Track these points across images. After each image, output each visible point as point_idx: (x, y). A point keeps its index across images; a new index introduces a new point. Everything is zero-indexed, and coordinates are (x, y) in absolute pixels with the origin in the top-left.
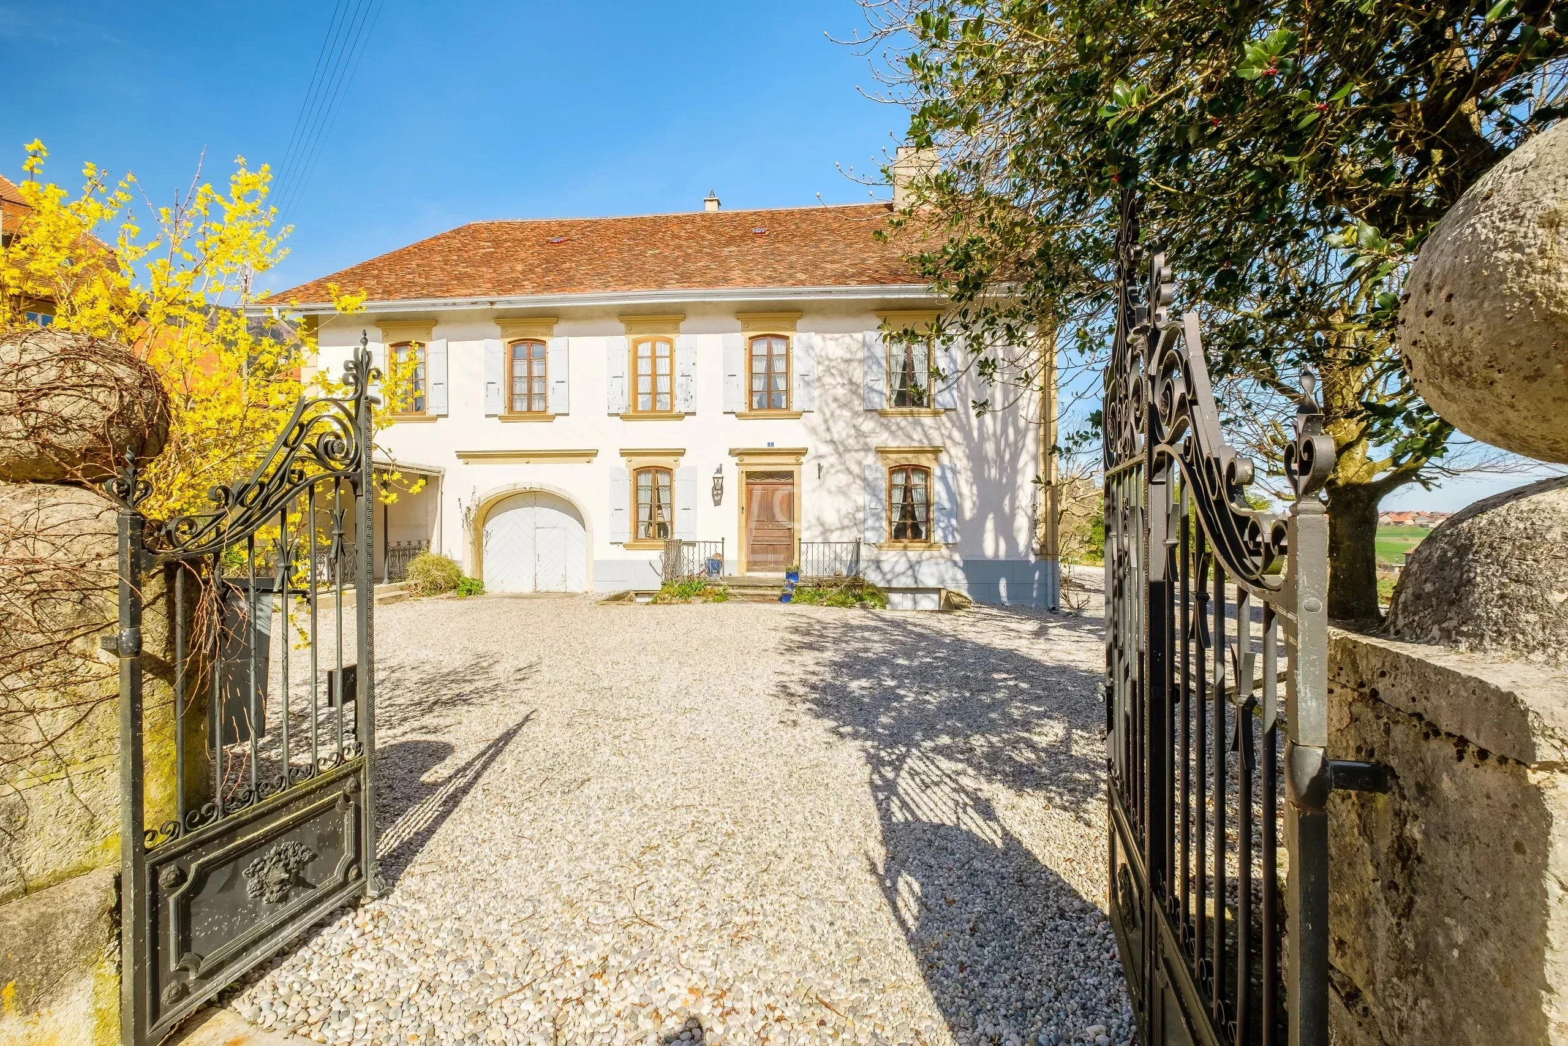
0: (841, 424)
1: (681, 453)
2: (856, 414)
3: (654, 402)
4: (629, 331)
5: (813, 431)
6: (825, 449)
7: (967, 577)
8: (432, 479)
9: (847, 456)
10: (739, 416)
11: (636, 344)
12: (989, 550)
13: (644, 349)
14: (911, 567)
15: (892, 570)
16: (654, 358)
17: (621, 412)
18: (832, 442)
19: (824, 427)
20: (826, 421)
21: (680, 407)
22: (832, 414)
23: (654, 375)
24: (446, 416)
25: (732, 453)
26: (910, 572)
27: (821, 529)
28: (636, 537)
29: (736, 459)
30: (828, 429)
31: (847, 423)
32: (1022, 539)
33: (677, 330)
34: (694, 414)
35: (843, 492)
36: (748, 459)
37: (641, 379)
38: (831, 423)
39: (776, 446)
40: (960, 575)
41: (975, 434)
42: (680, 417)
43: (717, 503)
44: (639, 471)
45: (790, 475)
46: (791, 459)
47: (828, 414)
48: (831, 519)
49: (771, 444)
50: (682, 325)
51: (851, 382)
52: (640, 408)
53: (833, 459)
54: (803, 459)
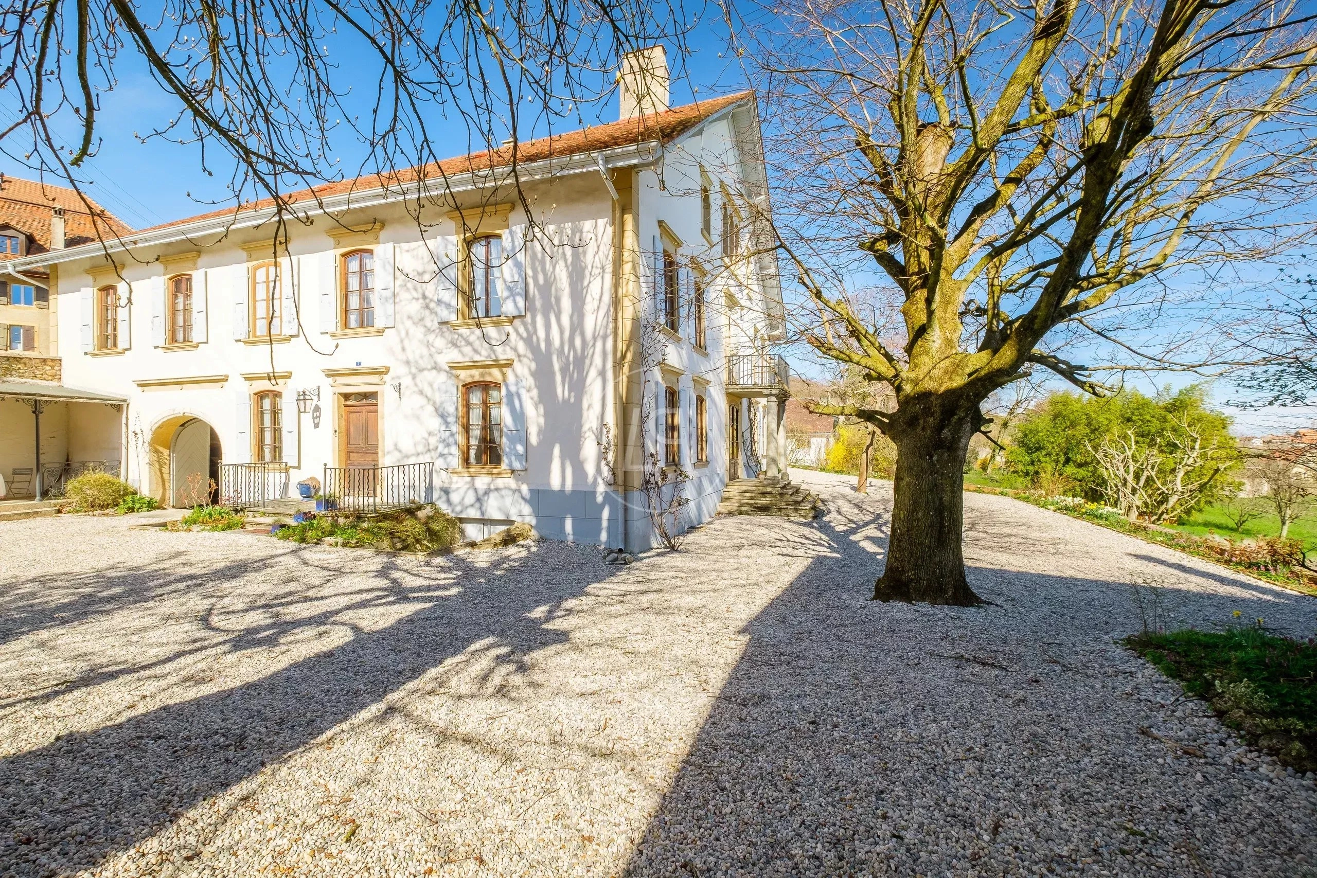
0: (415, 342)
1: (288, 376)
2: (429, 331)
3: (269, 326)
4: (250, 258)
5: (392, 349)
8: (117, 407)
10: (335, 335)
11: (254, 270)
12: (555, 483)
13: (261, 275)
14: (478, 500)
15: (461, 502)
16: (268, 283)
17: (244, 337)
18: (408, 363)
19: (400, 345)
20: (402, 340)
21: (285, 329)
22: (407, 332)
23: (268, 299)
24: (130, 349)
25: (327, 374)
26: (478, 505)
27: (398, 454)
29: (331, 380)
31: (421, 341)
32: (590, 469)
34: (297, 336)
35: (417, 415)
36: (341, 380)
37: (258, 304)
38: (406, 343)
39: (363, 365)
40: (527, 509)
41: (543, 346)
42: (287, 340)
44: (260, 395)
45: (373, 395)
46: (375, 379)
47: (404, 333)
49: (359, 364)
51: (424, 297)
52: (258, 333)
54: (385, 379)
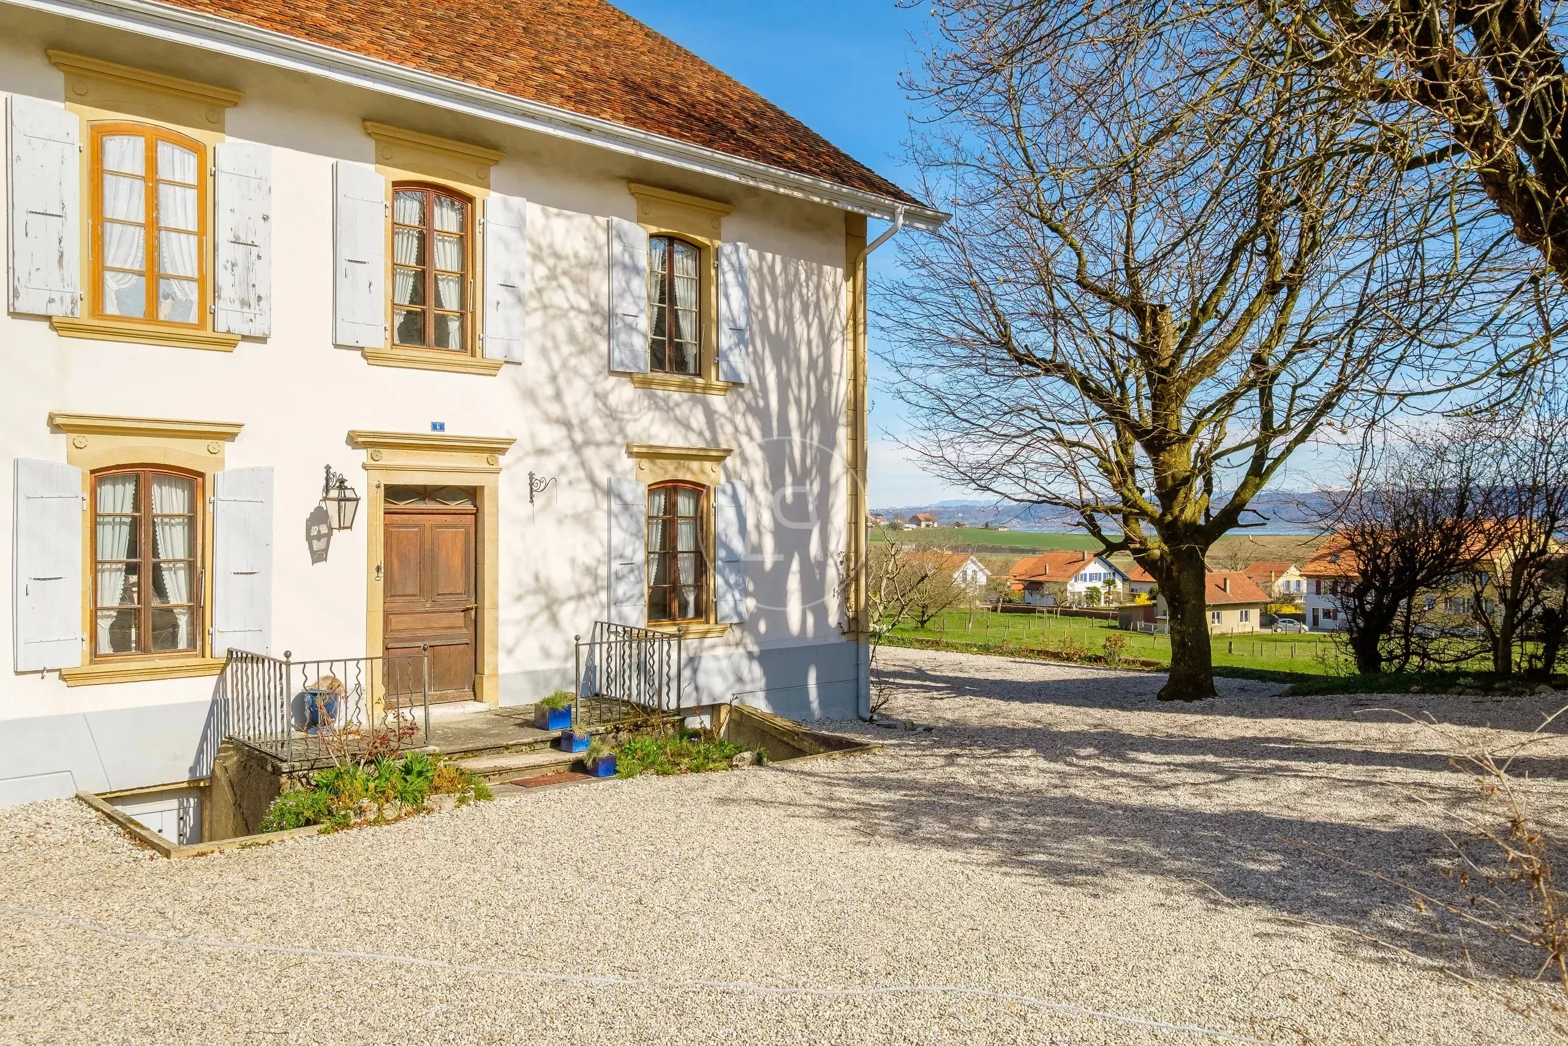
0: (580, 385)
1: (226, 434)
3: (153, 298)
4: (78, 95)
5: (530, 395)
6: (550, 435)
7: (766, 673)
9: (589, 452)
10: (370, 356)
11: (98, 135)
13: (124, 154)
16: (152, 180)
17: (57, 311)
18: (564, 421)
19: (549, 390)
20: (553, 378)
21: (229, 318)
22: (564, 365)
23: (153, 227)
25: (354, 440)
27: (542, 600)
28: (94, 654)
29: (362, 455)
30: (558, 396)
31: (588, 387)
33: (217, 125)
34: (263, 340)
35: (583, 520)
36: (389, 457)
37: (113, 232)
38: (562, 382)
39: (448, 432)
42: (227, 343)
43: (319, 556)
44: (101, 476)
45: (472, 494)
46: (478, 461)
47: (557, 363)
48: (562, 578)
49: (438, 426)
50: (231, 116)
52: (111, 309)
53: (564, 457)
54: (503, 460)
